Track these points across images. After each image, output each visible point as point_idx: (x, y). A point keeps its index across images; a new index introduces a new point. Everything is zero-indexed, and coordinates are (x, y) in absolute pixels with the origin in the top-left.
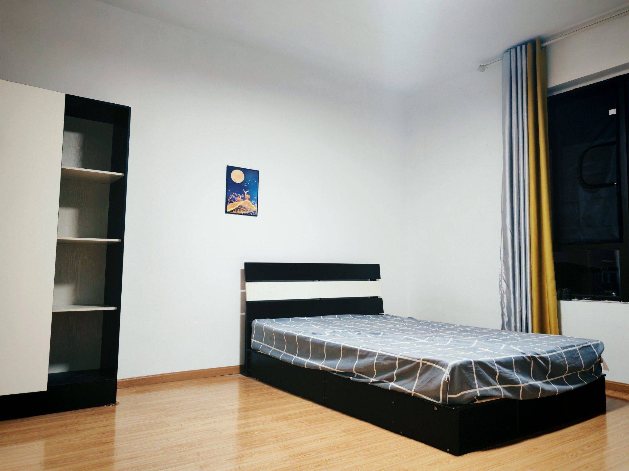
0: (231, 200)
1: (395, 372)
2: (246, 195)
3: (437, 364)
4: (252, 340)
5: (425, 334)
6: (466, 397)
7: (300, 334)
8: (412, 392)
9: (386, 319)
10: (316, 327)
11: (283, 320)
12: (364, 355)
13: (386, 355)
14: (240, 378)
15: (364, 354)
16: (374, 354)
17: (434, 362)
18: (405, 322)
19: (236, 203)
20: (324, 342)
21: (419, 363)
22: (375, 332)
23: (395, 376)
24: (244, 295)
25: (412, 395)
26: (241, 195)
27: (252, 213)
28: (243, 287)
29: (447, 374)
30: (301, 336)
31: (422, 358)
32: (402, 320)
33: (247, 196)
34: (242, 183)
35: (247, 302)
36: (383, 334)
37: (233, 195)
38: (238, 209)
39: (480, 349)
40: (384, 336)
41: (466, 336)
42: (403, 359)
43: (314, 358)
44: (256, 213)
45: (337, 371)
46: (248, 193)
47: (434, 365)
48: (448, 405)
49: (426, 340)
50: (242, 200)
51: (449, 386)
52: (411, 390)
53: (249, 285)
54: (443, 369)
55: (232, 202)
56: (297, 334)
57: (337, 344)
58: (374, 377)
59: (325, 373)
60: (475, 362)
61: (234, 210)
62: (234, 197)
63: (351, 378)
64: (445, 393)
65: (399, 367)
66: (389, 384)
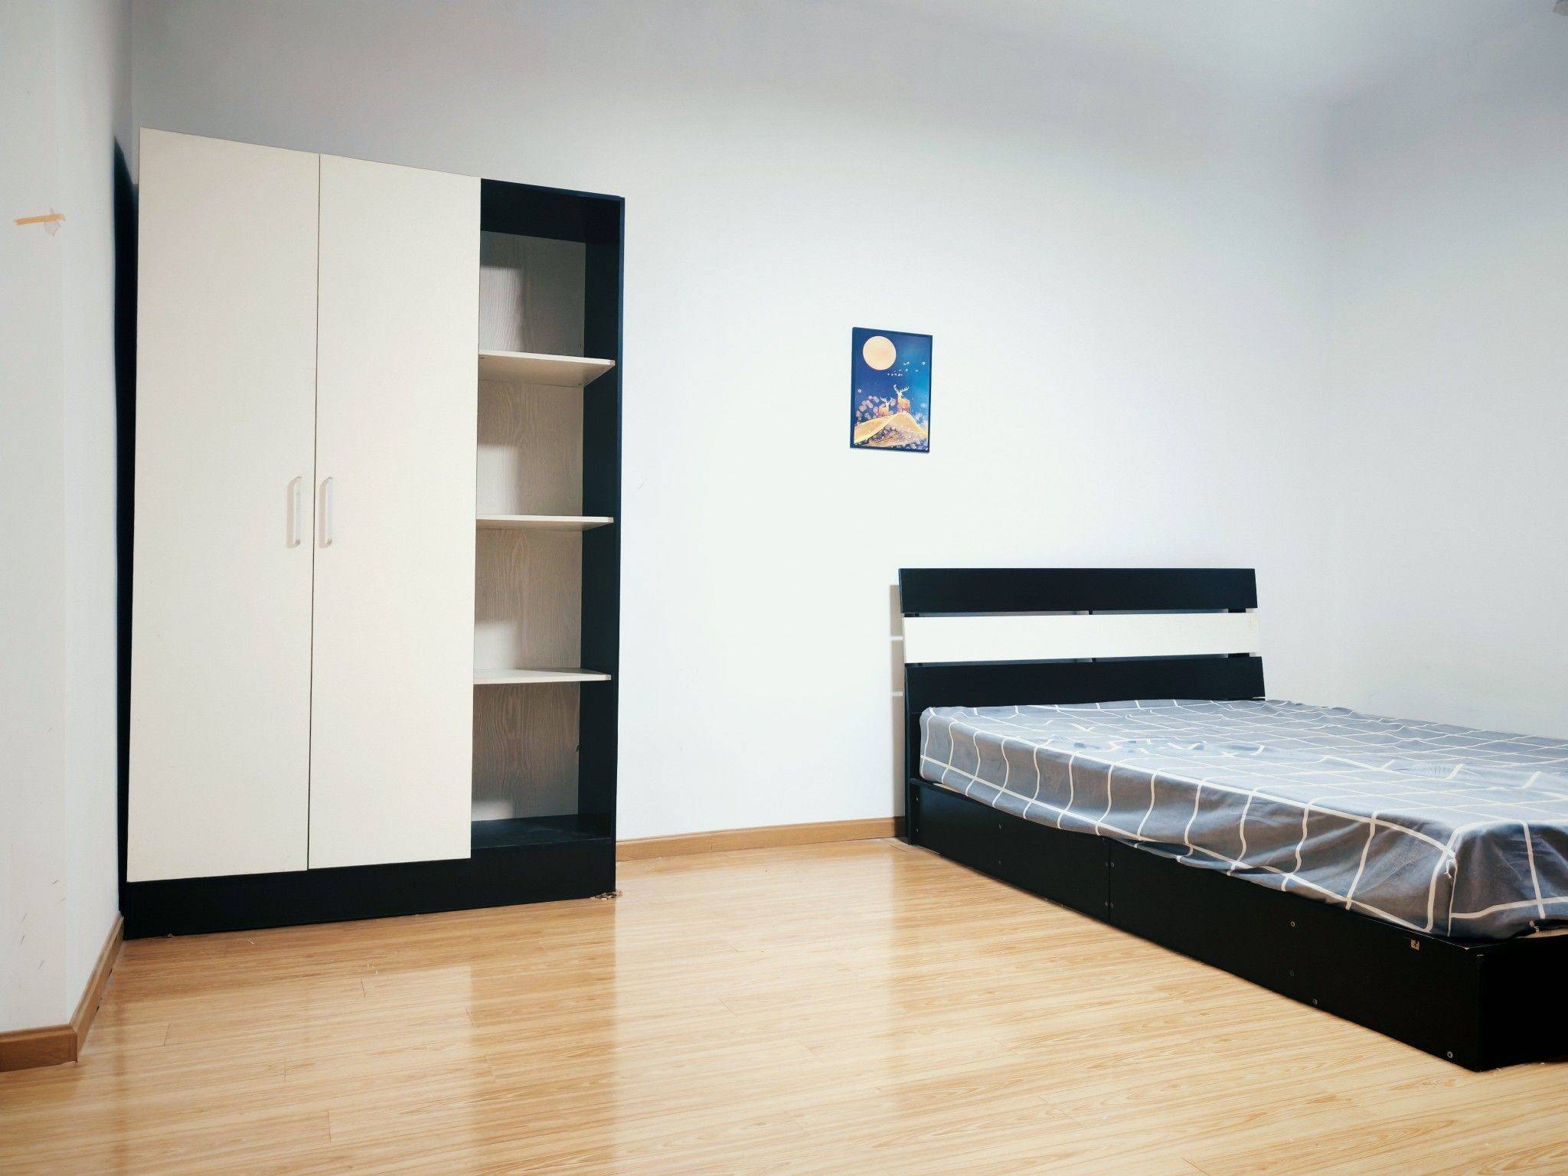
0: (863, 413)
1: (1299, 847)
2: (899, 398)
3: (1418, 830)
4: (922, 756)
5: (1382, 751)
6: (1505, 920)
7: (1044, 746)
8: (1349, 901)
9: (1273, 711)
10: (1085, 730)
11: (998, 711)
12: (1213, 801)
13: (1272, 803)
14: (895, 849)
15: (1214, 798)
16: (1240, 800)
17: (1410, 824)
18: (1325, 720)
19: (875, 420)
20: (1108, 767)
21: (1367, 826)
22: (1241, 743)
23: (1298, 856)
24: (898, 648)
25: (1348, 907)
26: (888, 400)
27: (917, 446)
28: (897, 629)
29: (1449, 857)
30: (1047, 750)
31: (1375, 814)
32: (1317, 714)
33: (903, 401)
34: (889, 370)
35: (907, 665)
36: (1265, 750)
37: (868, 402)
38: (881, 435)
39: (1546, 793)
40: (1267, 754)
41: (1502, 758)
42: (1320, 814)
43: (1079, 806)
44: (926, 444)
45: (1140, 838)
46: (905, 395)
47: (1411, 832)
48: (1451, 939)
49: (1387, 764)
50: (891, 412)
51: (1454, 887)
52: (1344, 894)
53: (910, 623)
54: (1438, 844)
55: (866, 420)
56: (1036, 746)
57: (1142, 773)
58: (1241, 856)
59: (1108, 845)
60: (1532, 829)
61: (872, 438)
62: (871, 406)
63: (1179, 858)
64: (1442, 905)
65: (1310, 835)
66: (1284, 878)
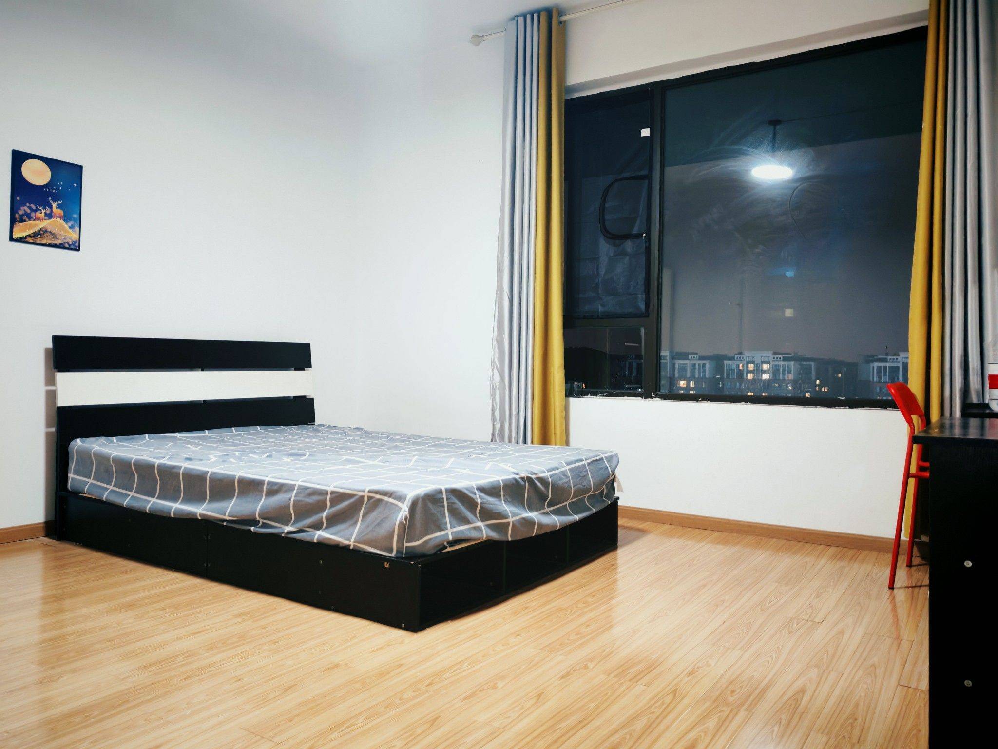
0: (21, 216)
1: (325, 514)
2: (54, 209)
3: (390, 497)
4: (69, 475)
5: (376, 451)
6: (432, 544)
7: (163, 461)
8: (352, 543)
9: (318, 431)
10: (194, 448)
11: (133, 438)
12: (275, 489)
13: (311, 488)
14: (46, 545)
15: (276, 487)
16: (291, 488)
17: (385, 493)
18: (348, 435)
19: (33, 222)
20: (207, 472)
21: (363, 497)
22: (297, 452)
23: (324, 520)
24: (51, 396)
25: (351, 547)
26: (44, 208)
27: (69, 245)
28: (50, 380)
29: (405, 511)
30: (165, 464)
31: (367, 490)
32: (345, 432)
33: (56, 211)
34: (45, 186)
35: (58, 407)
36: (310, 455)
37: (26, 208)
38: (37, 234)
39: (456, 470)
40: (312, 458)
41: (438, 452)
42: (337, 492)
43: (188, 500)
44: (77, 244)
45: (228, 518)
46: (58, 206)
47: (386, 498)
48: (405, 558)
49: (378, 460)
50: (46, 218)
51: (408, 528)
52: (349, 540)
53: (60, 376)
54: (400, 504)
55: (25, 221)
56: (157, 462)
57: (230, 475)
58: (290, 524)
59: (207, 524)
60: (447, 490)
61: (29, 236)
62: (28, 211)
63: (252, 528)
64: (401, 540)
65: (332, 506)
66: (316, 534)
